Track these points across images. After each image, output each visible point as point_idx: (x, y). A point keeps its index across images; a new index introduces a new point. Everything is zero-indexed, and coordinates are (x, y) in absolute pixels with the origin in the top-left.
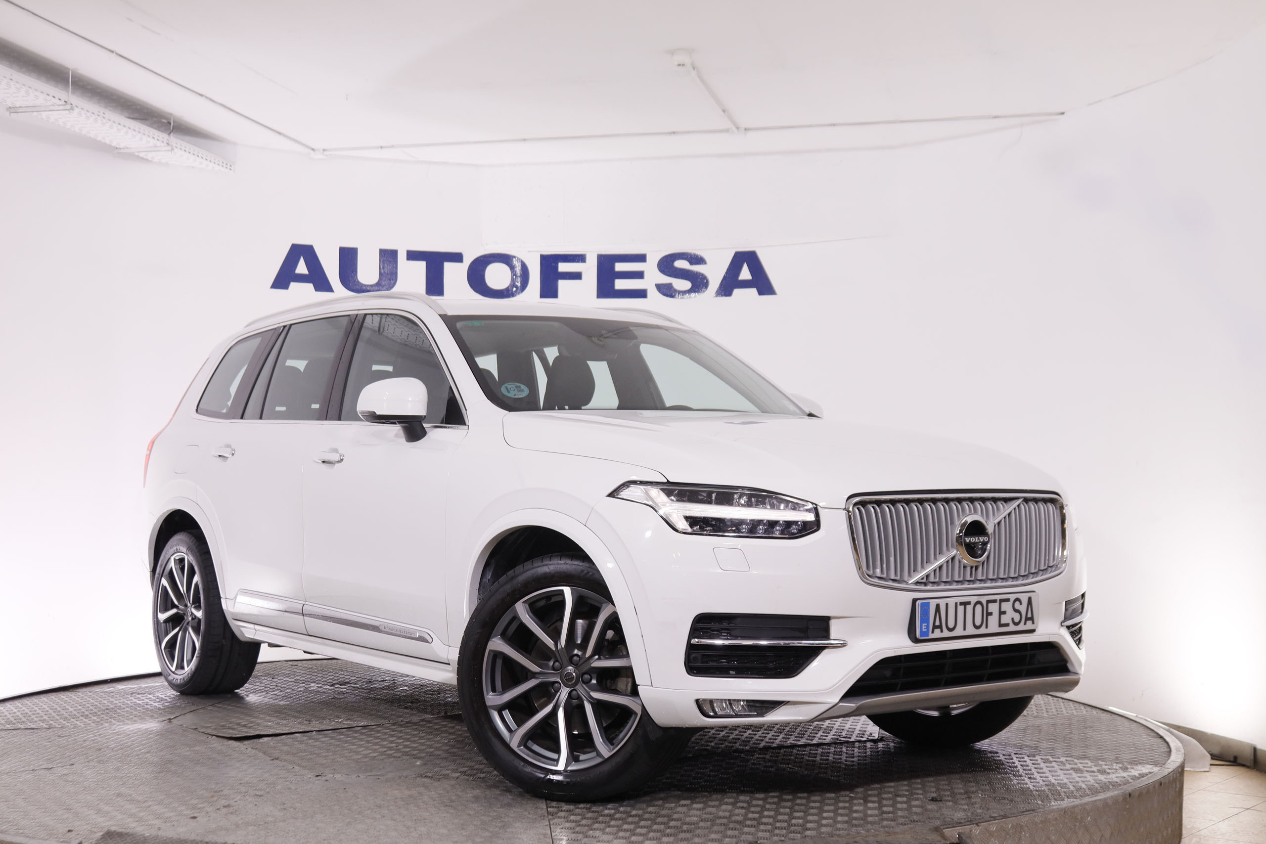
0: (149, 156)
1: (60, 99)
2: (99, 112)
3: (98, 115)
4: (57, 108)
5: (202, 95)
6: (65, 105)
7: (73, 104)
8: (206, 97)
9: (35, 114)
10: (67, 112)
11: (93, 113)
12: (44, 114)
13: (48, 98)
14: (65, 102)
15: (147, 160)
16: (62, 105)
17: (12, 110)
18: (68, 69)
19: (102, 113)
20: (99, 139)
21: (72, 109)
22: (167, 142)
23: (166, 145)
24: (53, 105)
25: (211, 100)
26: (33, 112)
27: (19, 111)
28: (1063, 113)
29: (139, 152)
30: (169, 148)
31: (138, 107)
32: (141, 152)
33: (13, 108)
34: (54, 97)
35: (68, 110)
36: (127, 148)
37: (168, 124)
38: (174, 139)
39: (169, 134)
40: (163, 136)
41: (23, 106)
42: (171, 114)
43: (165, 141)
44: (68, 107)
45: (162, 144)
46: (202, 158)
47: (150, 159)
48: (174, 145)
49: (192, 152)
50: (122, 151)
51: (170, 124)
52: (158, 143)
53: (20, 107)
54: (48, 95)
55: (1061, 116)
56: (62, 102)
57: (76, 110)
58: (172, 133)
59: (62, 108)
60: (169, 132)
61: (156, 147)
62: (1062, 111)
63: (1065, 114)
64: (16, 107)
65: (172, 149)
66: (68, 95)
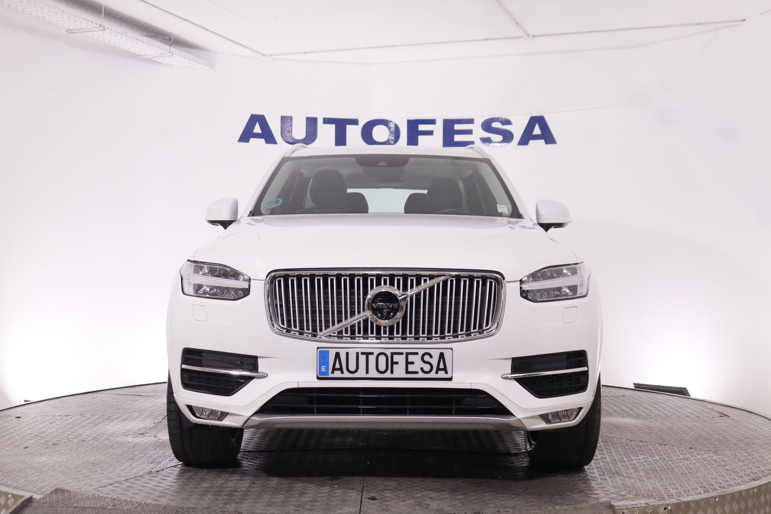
0: (161, 60)
1: (96, 24)
2: (123, 32)
3: (122, 34)
4: (95, 29)
5: (186, 20)
6: (100, 27)
7: (105, 27)
8: (190, 22)
9: (84, 33)
10: (101, 32)
11: (119, 33)
12: (90, 34)
13: (88, 23)
14: (100, 25)
15: (160, 63)
16: (98, 27)
17: (70, 31)
18: (102, 5)
19: (125, 32)
20: (127, 49)
21: (104, 30)
22: (169, 51)
23: (168, 52)
24: (93, 28)
25: (193, 23)
26: (82, 32)
27: (73, 32)
28: (744, 20)
29: (153, 57)
30: (170, 54)
31: (151, 29)
32: (155, 57)
33: (70, 30)
34: (92, 22)
35: (102, 30)
36: (146, 55)
37: (170, 40)
38: (173, 49)
39: (171, 46)
40: (167, 47)
41: (76, 28)
42: (172, 34)
43: (168, 50)
44: (102, 28)
45: (166, 52)
46: (193, 61)
47: (161, 62)
48: (174, 52)
49: (186, 57)
50: (142, 57)
51: (171, 39)
52: (164, 52)
53: (74, 29)
54: (88, 21)
55: (743, 22)
56: (98, 26)
57: (108, 31)
58: (172, 46)
59: (98, 29)
60: (170, 44)
61: (162, 54)
62: (744, 19)
63: (746, 21)
64: (72, 30)
65: (172, 55)
66: (102, 21)
